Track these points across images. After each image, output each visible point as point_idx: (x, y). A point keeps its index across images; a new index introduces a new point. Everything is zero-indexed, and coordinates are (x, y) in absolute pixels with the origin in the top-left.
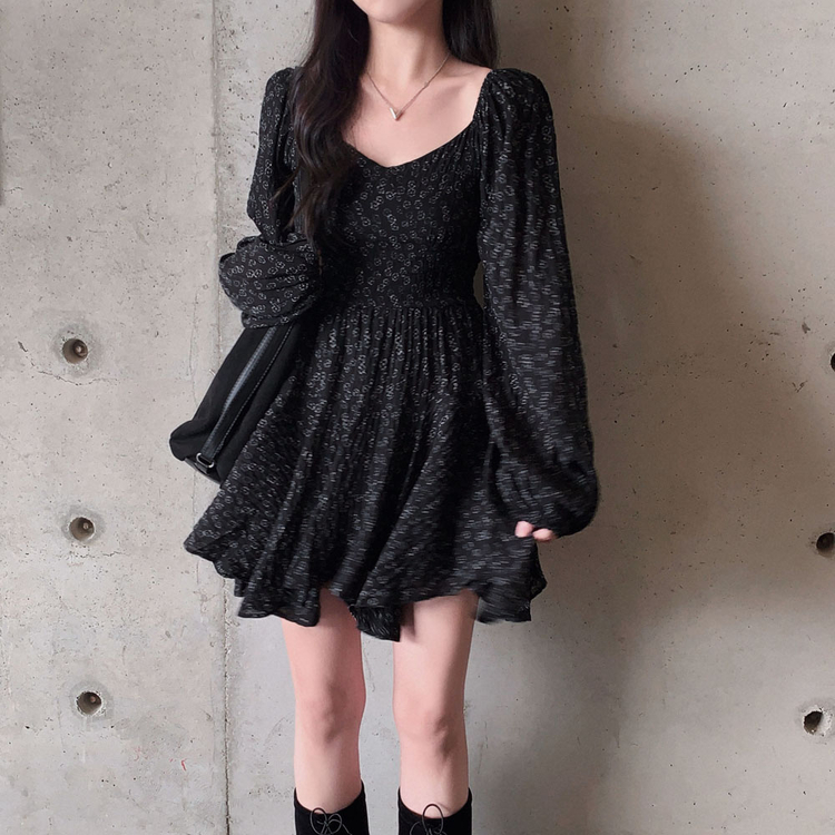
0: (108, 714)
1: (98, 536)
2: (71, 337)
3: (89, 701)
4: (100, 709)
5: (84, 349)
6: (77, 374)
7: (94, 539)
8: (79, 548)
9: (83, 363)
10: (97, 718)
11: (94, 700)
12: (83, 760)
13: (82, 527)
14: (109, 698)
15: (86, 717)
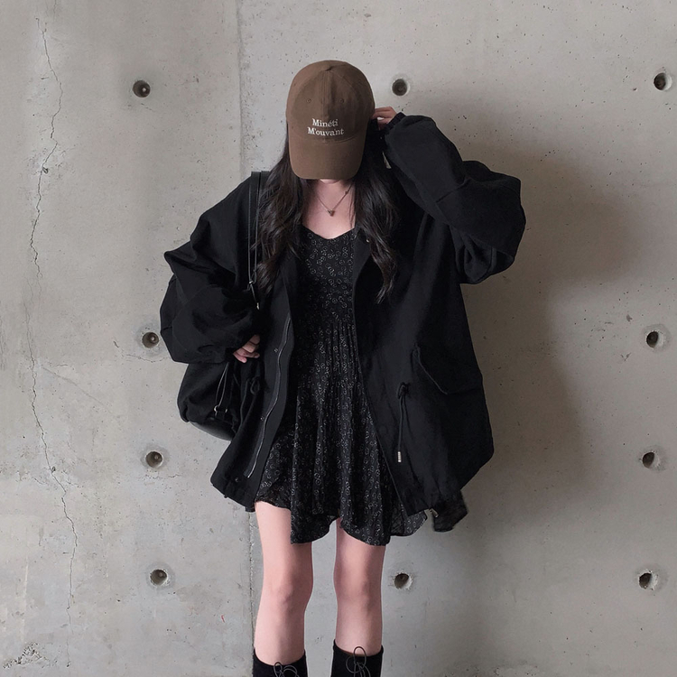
0: (171, 584)
1: (165, 464)
2: (149, 331)
3: (158, 576)
4: (166, 581)
5: (156, 338)
6: (152, 355)
7: (162, 466)
8: (152, 472)
9: (156, 348)
10: (164, 588)
11: (161, 574)
12: (155, 616)
13: (154, 459)
14: (172, 573)
15: (156, 587)
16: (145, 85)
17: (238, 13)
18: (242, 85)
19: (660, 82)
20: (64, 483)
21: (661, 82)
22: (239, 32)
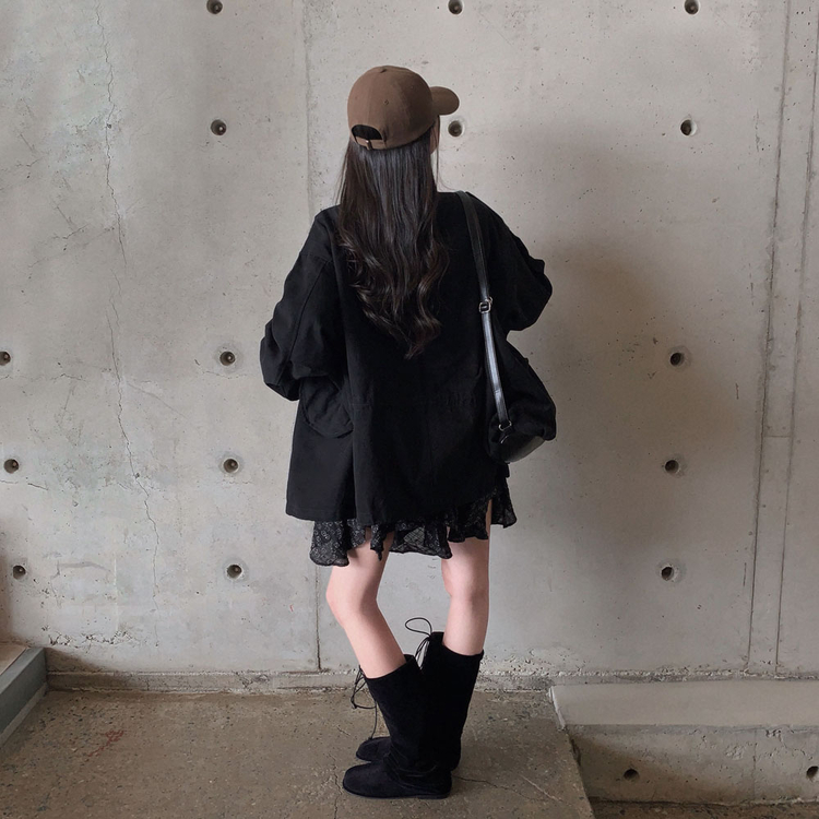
0: (245, 578)
1: (240, 471)
2: (225, 351)
3: (234, 570)
4: (241, 575)
5: (233, 357)
6: (229, 372)
7: (238, 472)
8: (229, 477)
9: (233, 365)
10: (239, 581)
11: (237, 570)
12: (231, 606)
13: (231, 465)
14: (247, 568)
15: (232, 580)
16: (222, 125)
17: (307, 58)
18: (309, 124)
19: (686, 128)
20: (147, 488)
21: (688, 129)
22: (308, 76)
